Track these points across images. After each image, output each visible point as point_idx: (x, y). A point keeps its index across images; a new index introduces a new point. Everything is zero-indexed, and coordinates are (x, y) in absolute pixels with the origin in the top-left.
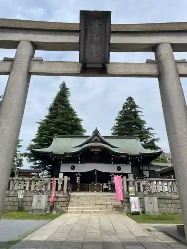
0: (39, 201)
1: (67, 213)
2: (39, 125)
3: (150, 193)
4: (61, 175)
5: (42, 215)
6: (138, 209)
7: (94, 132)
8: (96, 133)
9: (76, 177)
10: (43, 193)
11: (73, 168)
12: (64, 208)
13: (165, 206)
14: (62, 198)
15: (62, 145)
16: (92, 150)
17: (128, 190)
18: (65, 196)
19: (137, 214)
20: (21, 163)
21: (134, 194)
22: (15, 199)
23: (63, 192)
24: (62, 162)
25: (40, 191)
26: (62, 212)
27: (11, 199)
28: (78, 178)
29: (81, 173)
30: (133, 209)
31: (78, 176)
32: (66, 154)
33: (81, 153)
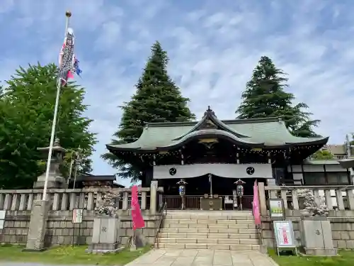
0: (104, 229)
1: (158, 248)
3: (316, 212)
4: (154, 184)
5: (108, 254)
6: (291, 244)
7: (205, 114)
8: (209, 115)
9: (179, 185)
11: (173, 172)
12: (151, 241)
13: (345, 235)
14: (149, 223)
16: (204, 141)
17: (268, 208)
18: (153, 218)
19: (289, 252)
20: (89, 167)
21: (281, 215)
22: (70, 225)
23: (150, 212)
24: (154, 163)
25: (106, 211)
26: (148, 247)
27: (63, 225)
28: (181, 187)
29: (186, 180)
30: (281, 244)
31: (182, 184)
32: (158, 150)
33: (184, 147)
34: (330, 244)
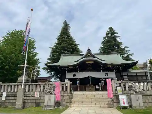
0: (50, 100)
1: (71, 107)
2: (51, 50)
3: (136, 92)
5: (52, 110)
6: (126, 105)
7: (87, 51)
8: (89, 51)
9: (77, 81)
10: (52, 93)
11: (74, 75)
12: (68, 104)
13: (147, 101)
14: (67, 97)
15: (66, 61)
16: (87, 62)
17: (116, 90)
18: (69, 95)
19: (125, 108)
20: (39, 73)
21: (121, 93)
22: (33, 98)
23: (67, 92)
24: (66, 72)
25: (50, 92)
26: (67, 107)
27: (31, 98)
28: (78, 82)
29: (80, 79)
30: (122, 105)
31: (78, 80)
32: (69, 66)
33: (79, 65)
34: (142, 104)
